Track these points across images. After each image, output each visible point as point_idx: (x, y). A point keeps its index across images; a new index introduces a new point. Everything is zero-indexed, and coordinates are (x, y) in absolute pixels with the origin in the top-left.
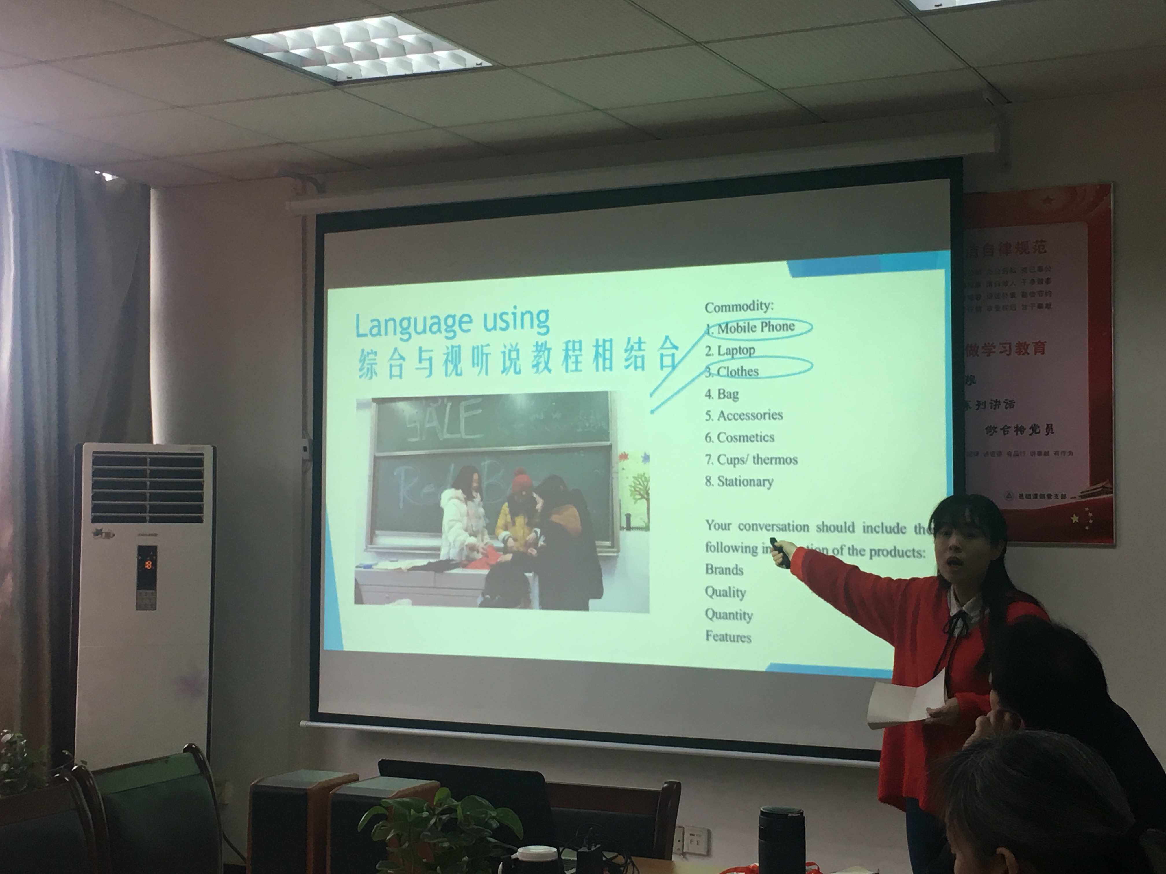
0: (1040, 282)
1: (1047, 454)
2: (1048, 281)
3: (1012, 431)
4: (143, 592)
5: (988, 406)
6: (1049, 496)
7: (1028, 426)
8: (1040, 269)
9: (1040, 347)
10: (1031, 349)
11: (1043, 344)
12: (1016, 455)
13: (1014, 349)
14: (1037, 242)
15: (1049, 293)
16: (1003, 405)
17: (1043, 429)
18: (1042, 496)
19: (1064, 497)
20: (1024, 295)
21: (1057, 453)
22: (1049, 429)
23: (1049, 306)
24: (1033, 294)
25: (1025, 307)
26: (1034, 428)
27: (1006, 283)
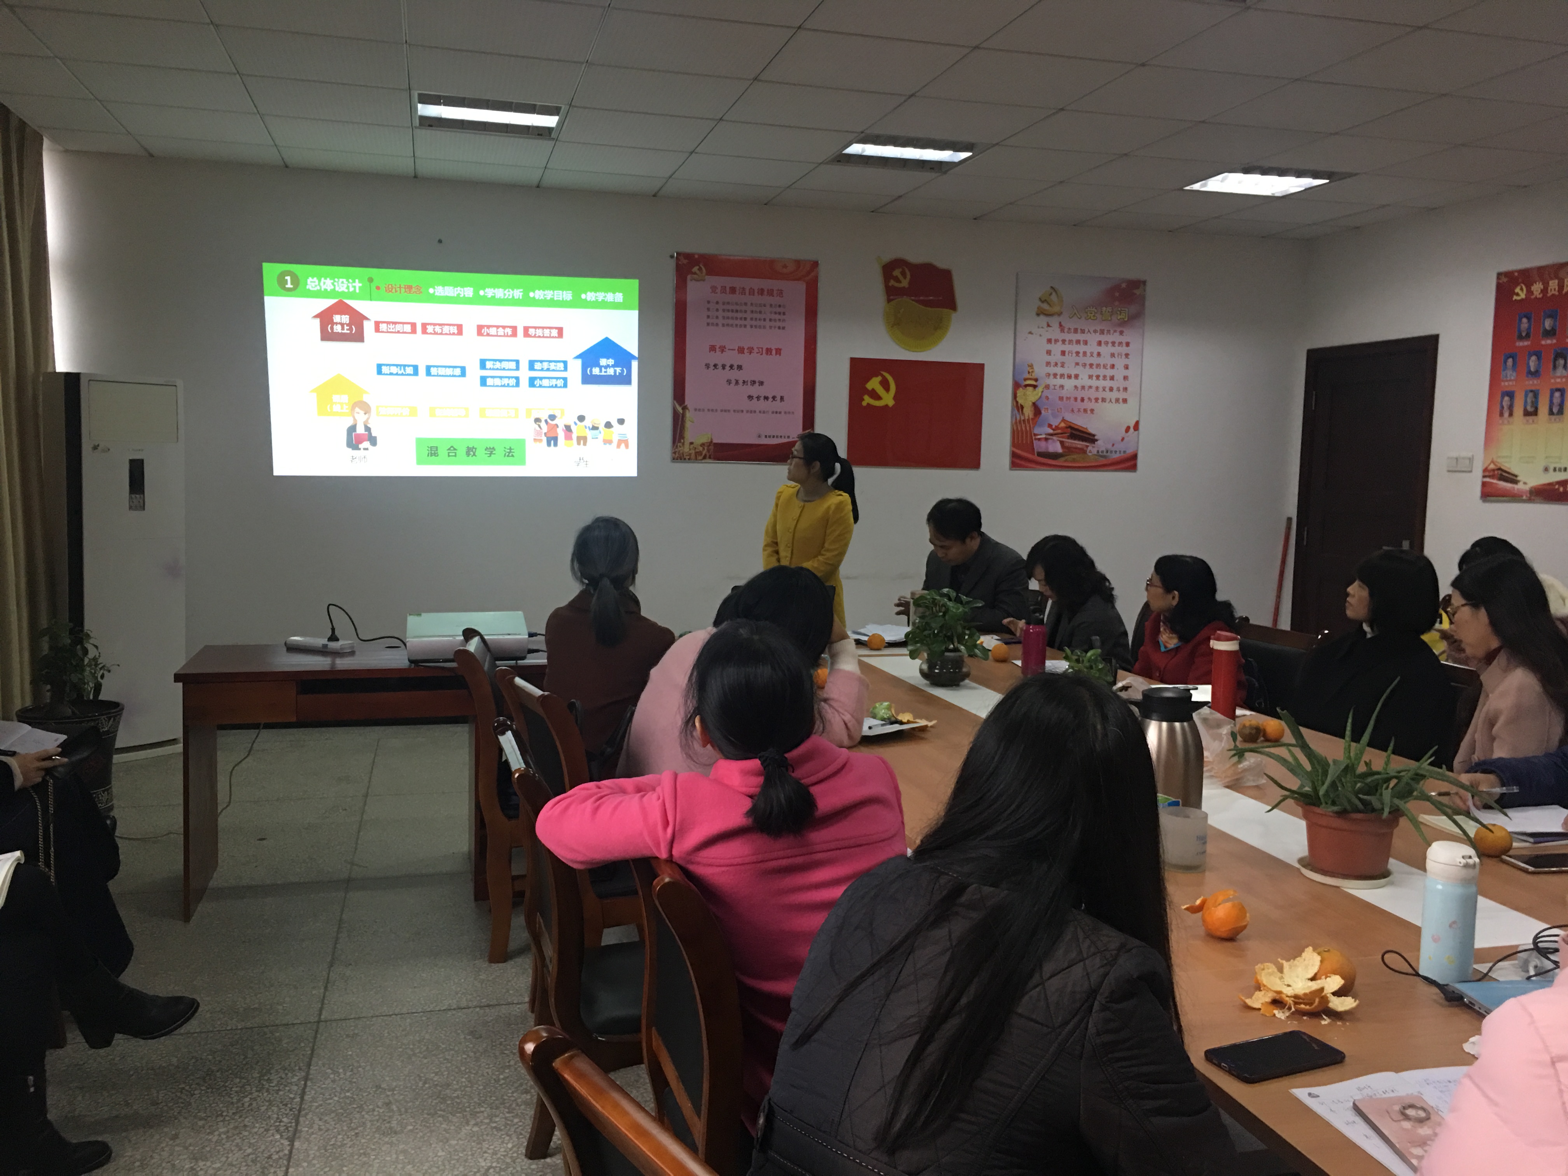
0: (780, 313)
1: (780, 413)
2: (784, 314)
3: (762, 398)
4: (133, 496)
5: (749, 383)
6: (781, 437)
7: (770, 396)
8: (780, 306)
9: (778, 351)
10: (774, 352)
11: (780, 350)
12: (764, 412)
13: (764, 352)
14: (778, 290)
15: (784, 320)
16: (757, 384)
17: (778, 398)
18: (777, 437)
19: (789, 437)
20: (770, 320)
21: (785, 413)
22: (782, 398)
23: (784, 328)
24: (775, 320)
25: (771, 327)
26: (774, 398)
27: (760, 312)
